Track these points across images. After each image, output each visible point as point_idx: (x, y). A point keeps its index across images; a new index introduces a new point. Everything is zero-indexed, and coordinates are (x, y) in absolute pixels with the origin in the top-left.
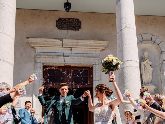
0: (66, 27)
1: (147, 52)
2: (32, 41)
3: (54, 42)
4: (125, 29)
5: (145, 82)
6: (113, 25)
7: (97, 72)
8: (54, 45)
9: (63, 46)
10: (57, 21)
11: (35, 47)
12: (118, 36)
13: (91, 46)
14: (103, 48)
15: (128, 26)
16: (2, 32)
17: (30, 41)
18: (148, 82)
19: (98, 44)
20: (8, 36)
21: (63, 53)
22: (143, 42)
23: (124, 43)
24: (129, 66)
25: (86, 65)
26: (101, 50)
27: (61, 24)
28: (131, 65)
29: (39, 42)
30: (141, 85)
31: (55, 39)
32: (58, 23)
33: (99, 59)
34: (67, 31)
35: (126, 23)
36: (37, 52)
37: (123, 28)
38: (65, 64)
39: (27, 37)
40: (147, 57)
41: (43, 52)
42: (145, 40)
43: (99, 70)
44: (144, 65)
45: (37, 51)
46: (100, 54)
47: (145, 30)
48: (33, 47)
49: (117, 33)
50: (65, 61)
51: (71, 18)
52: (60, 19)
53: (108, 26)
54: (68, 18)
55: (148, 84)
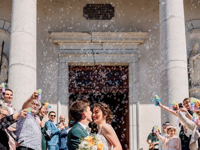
0: (95, 17)
1: (197, 43)
2: (55, 36)
3: (81, 37)
4: (171, 19)
5: (193, 83)
6: (154, 10)
7: (134, 72)
8: (82, 40)
9: (92, 41)
10: (85, 8)
11: (59, 44)
12: (161, 27)
13: (127, 40)
14: (142, 42)
15: (175, 14)
16: (22, 30)
17: (53, 36)
18: (198, 83)
19: (136, 37)
20: (29, 34)
21: (92, 50)
22: (194, 30)
23: (169, 37)
24: (174, 68)
25: (120, 64)
26: (139, 44)
27: (90, 12)
28: (177, 66)
29: (63, 37)
30: (189, 87)
31: (82, 32)
32: (85, 11)
33: (136, 56)
34: (97, 20)
35: (172, 11)
36: (62, 50)
37: (168, 17)
38: (95, 63)
39: (49, 32)
40: (197, 50)
41: (68, 49)
42: (195, 29)
43: (136, 70)
44: (193, 61)
45: (61, 48)
46: (137, 49)
47: (196, 15)
48: (56, 44)
49: (160, 24)
50: (94, 60)
51: (101, 3)
52: (88, 5)
53: (148, 12)
54: (98, 4)
55: (198, 85)
